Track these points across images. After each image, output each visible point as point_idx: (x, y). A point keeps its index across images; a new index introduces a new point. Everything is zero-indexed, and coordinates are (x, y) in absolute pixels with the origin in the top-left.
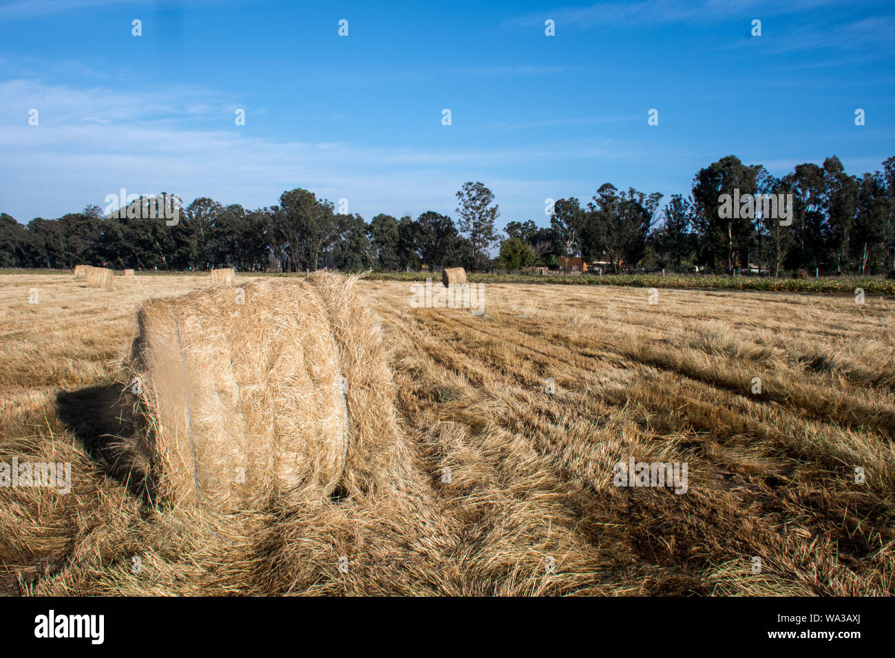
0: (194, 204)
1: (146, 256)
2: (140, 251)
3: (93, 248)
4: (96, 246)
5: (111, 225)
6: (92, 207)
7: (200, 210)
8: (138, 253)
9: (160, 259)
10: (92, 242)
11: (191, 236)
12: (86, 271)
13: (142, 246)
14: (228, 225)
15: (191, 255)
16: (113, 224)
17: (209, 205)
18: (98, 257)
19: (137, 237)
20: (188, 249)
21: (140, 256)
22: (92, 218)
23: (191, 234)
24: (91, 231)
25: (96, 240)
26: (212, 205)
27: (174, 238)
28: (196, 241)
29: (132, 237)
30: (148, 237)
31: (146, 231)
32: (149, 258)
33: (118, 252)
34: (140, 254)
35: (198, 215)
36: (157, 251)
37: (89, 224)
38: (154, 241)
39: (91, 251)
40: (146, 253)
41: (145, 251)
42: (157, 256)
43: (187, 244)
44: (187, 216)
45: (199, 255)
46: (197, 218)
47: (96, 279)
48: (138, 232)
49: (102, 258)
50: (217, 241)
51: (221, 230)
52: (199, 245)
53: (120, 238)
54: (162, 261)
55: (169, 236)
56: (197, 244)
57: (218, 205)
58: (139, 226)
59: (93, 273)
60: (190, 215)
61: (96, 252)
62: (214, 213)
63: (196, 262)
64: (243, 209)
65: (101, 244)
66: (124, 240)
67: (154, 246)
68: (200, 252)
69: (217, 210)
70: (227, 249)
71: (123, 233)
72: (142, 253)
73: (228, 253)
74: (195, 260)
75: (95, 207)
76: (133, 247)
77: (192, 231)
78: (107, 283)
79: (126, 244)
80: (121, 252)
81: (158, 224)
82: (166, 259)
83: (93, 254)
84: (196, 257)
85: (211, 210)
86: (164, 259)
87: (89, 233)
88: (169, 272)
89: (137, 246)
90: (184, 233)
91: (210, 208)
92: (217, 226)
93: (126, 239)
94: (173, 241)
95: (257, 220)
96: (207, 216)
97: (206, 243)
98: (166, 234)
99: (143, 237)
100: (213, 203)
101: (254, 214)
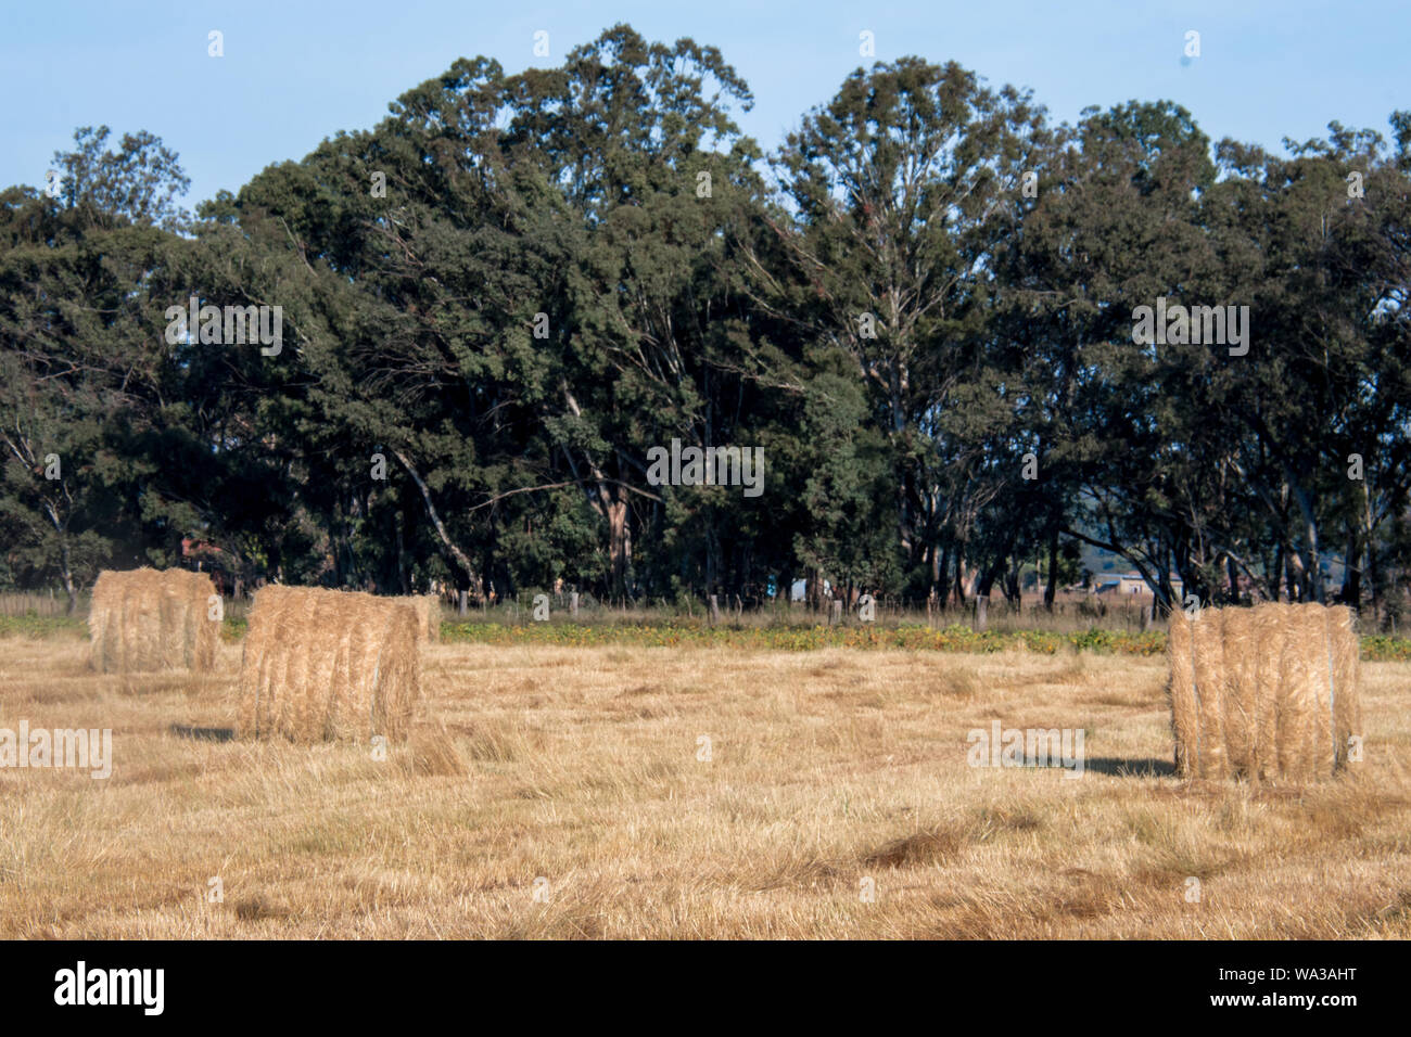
0: (839, 110)
1: (495, 497)
2: (446, 461)
3: (120, 443)
4: (137, 427)
5: (249, 274)
6: (114, 146)
7: (887, 158)
8: (438, 479)
9: (589, 516)
10: (115, 400)
11: (815, 354)
12: (167, 613)
13: (466, 428)
14: (1098, 260)
15: (814, 490)
16: (264, 266)
17: (952, 115)
18: (153, 504)
19: (431, 361)
20: (794, 448)
21: (453, 500)
22: (107, 223)
23: (812, 337)
24: (107, 320)
25: (136, 387)
26: (976, 117)
27: (690, 368)
28: (858, 392)
29: (395, 358)
30: (512, 363)
31: (497, 318)
32: (510, 511)
33: (299, 474)
34: (451, 486)
35: (870, 192)
36: (568, 463)
37: (91, 267)
38: (550, 385)
39: (106, 465)
40: (493, 475)
41: (484, 462)
42: (567, 496)
43: (786, 413)
44: (791, 205)
45: (877, 490)
46: (860, 215)
47: (303, 680)
48: (439, 321)
49: (181, 512)
50: (1016, 382)
51: (1036, 303)
52: (877, 419)
53: (314, 364)
54: (606, 536)
55: (654, 355)
56: (860, 408)
57: (1020, 116)
58: (449, 281)
59: (280, 634)
60: (811, 197)
61: (140, 467)
62: (984, 179)
63: (849, 541)
64: (1198, 139)
65: (179, 408)
66: (339, 380)
67: (551, 424)
68: (879, 468)
69: (1011, 149)
70: (1090, 446)
71: (333, 329)
72: (467, 475)
73: (1088, 472)
74: (841, 531)
75: (131, 145)
76: (405, 432)
77: (828, 315)
78: (380, 707)
79: (357, 413)
80: (321, 470)
81: (584, 265)
82: (632, 518)
83: (121, 486)
84: (850, 508)
85: (965, 155)
86: (618, 518)
87: (93, 336)
88: (662, 612)
89: (432, 424)
90: (762, 328)
91: (954, 141)
92: (1009, 272)
93: (357, 378)
94: (686, 386)
95: (1323, 224)
96: (931, 197)
97: (922, 405)
98: (634, 337)
99: (470, 363)
100: (984, 101)
101: (1296, 171)
